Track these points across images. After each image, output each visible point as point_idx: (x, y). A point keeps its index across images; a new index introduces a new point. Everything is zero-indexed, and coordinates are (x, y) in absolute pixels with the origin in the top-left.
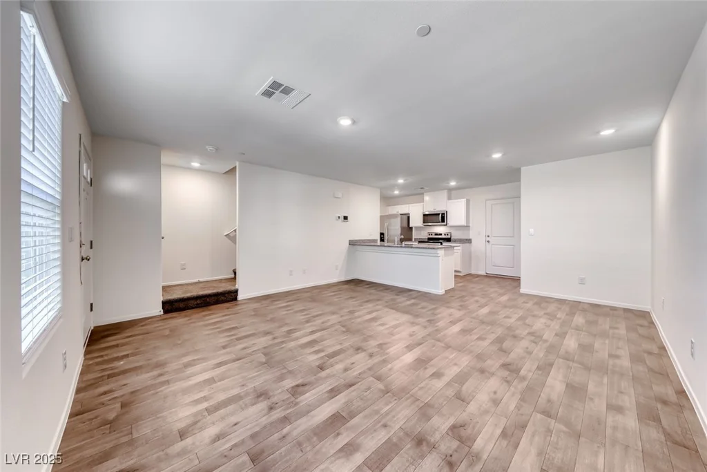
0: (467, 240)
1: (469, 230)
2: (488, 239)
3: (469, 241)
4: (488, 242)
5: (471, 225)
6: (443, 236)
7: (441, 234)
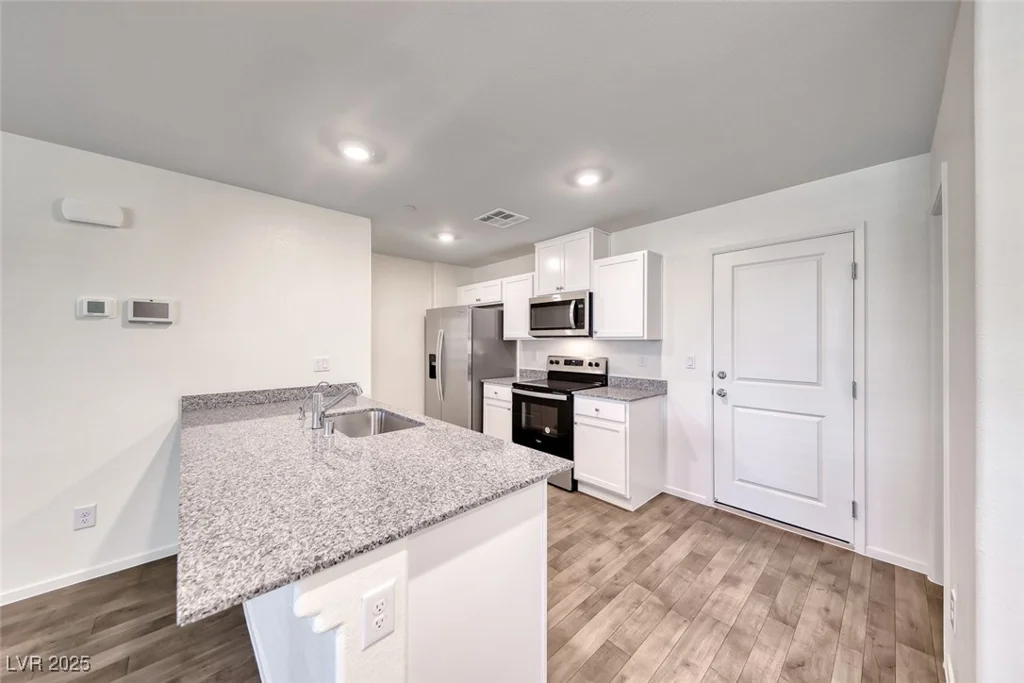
0: (652, 383)
1: (659, 353)
2: (720, 384)
3: (659, 388)
4: (722, 394)
5: (665, 336)
6: (585, 369)
7: (580, 363)
